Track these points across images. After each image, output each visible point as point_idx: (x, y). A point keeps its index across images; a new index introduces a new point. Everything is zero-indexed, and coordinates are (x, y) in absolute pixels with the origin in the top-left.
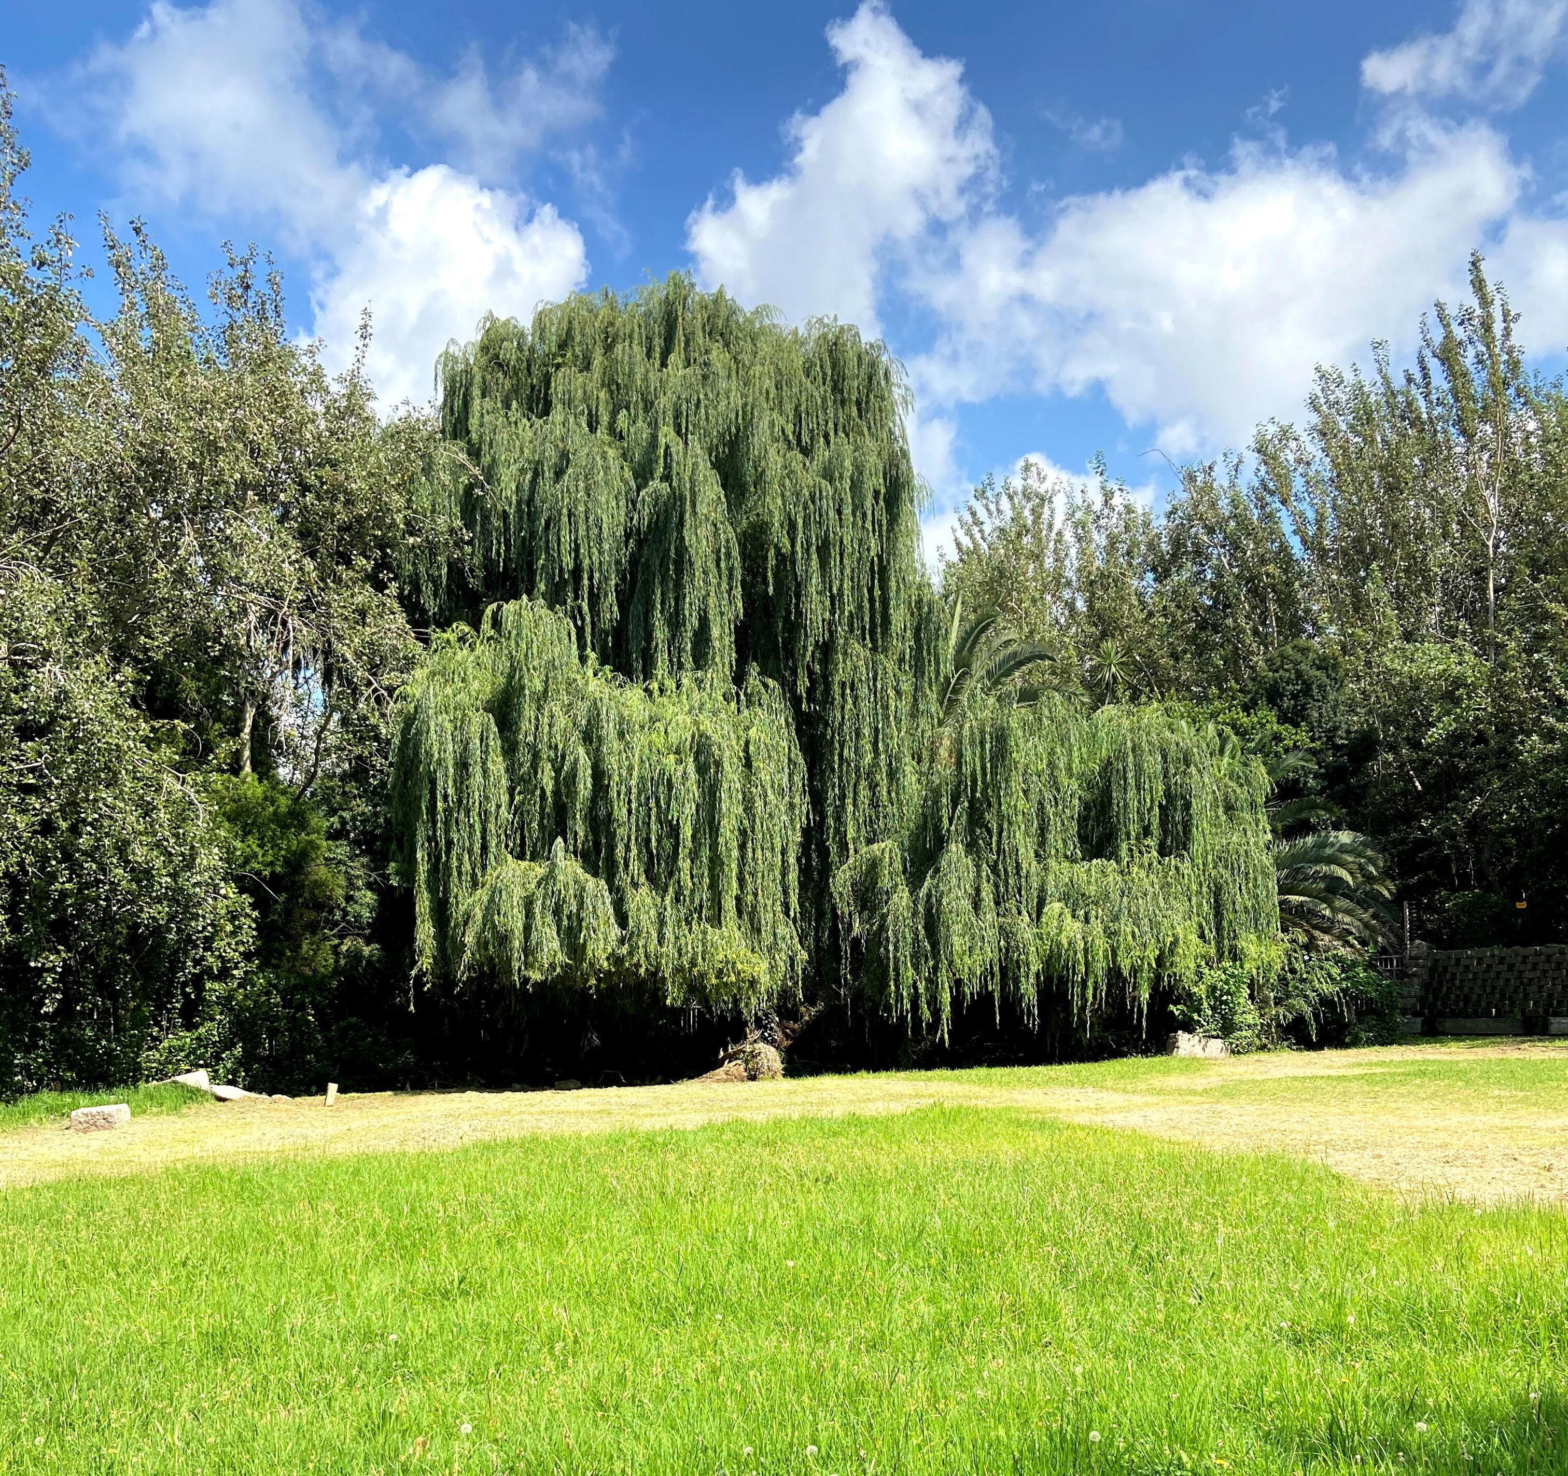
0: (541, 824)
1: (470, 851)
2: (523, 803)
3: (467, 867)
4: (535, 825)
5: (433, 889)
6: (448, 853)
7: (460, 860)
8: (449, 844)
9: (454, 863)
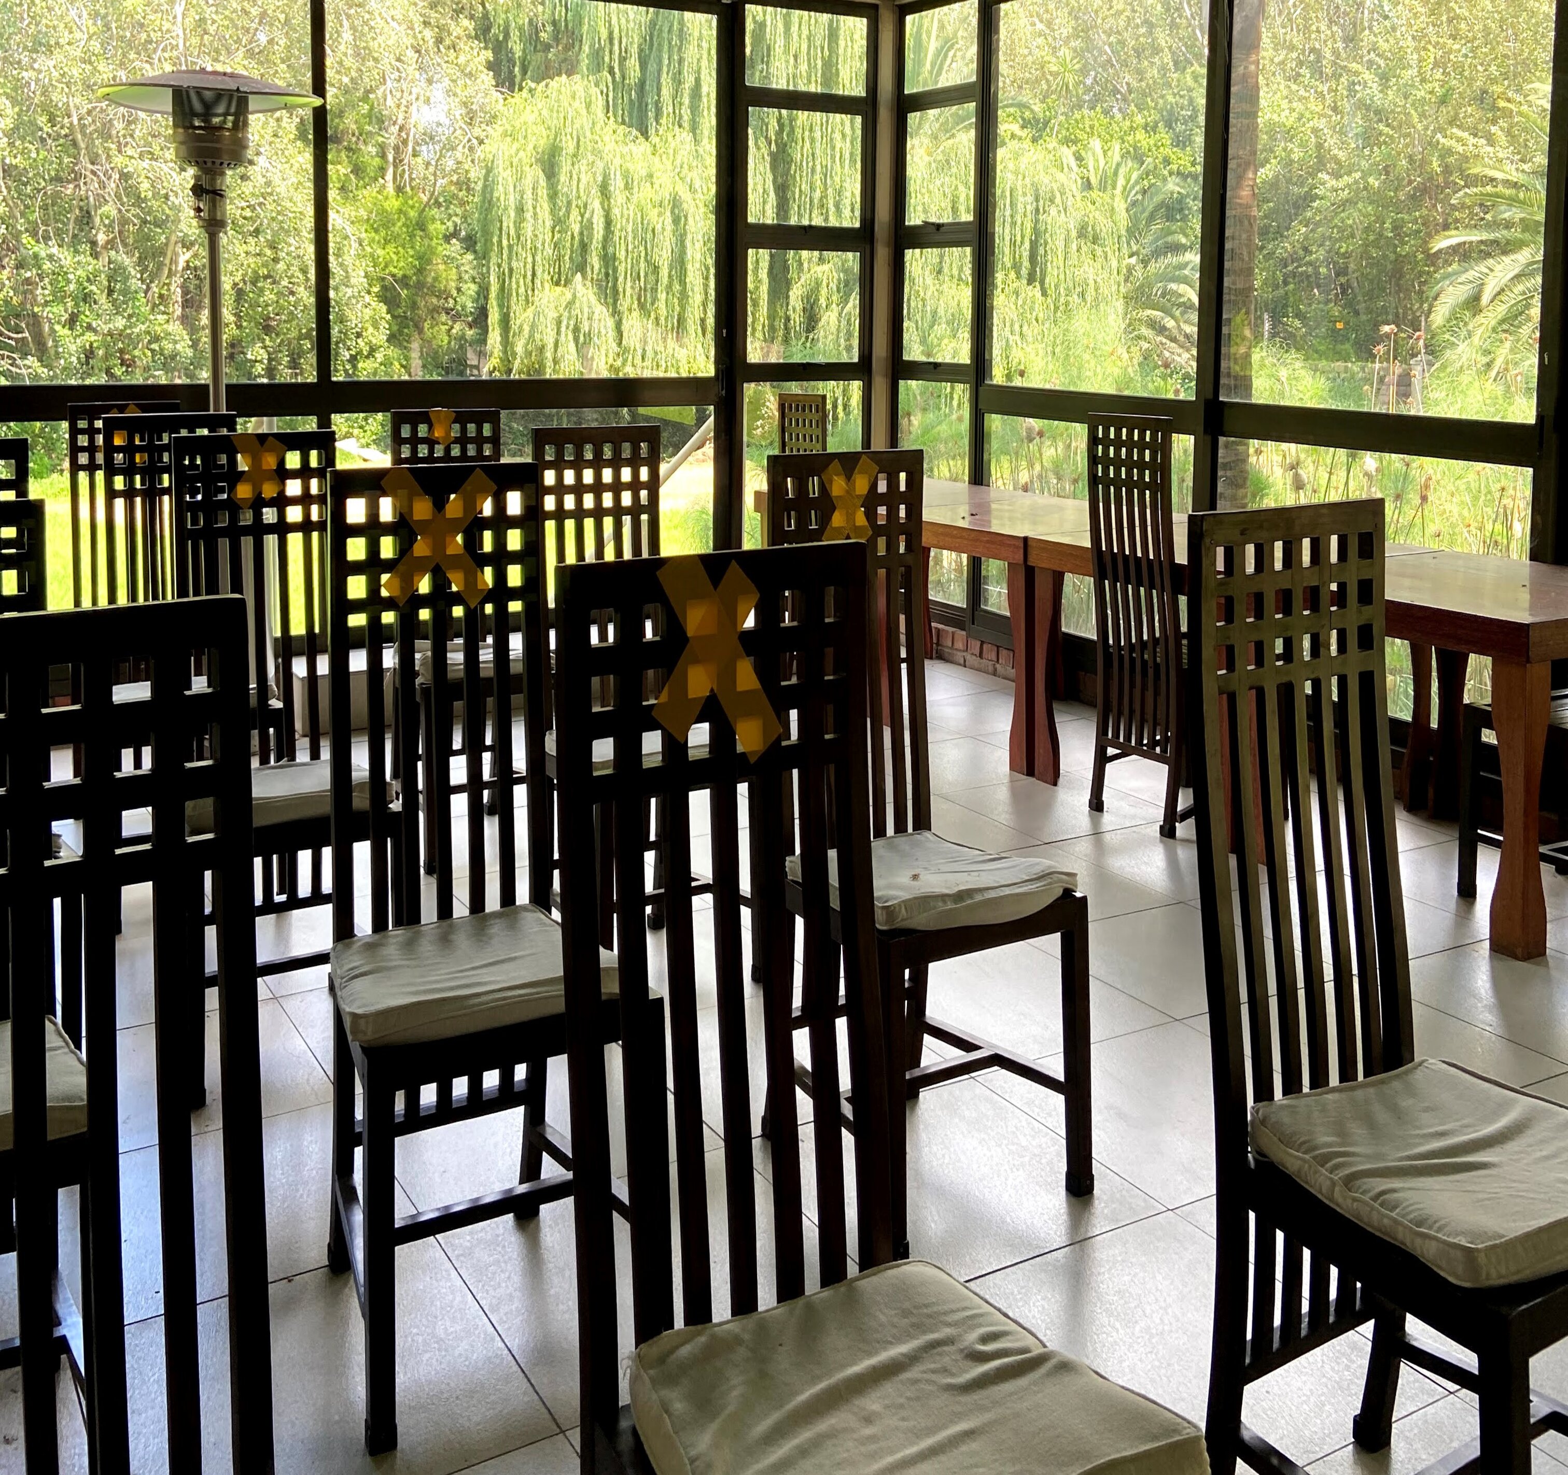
0: (571, 258)
1: (525, 277)
2: (560, 239)
3: (522, 290)
4: (567, 258)
5: (501, 306)
6: (510, 277)
7: (518, 283)
8: (511, 270)
9: (514, 286)
